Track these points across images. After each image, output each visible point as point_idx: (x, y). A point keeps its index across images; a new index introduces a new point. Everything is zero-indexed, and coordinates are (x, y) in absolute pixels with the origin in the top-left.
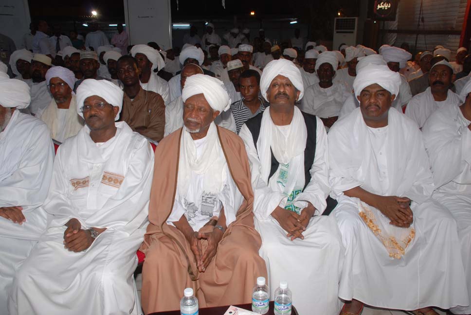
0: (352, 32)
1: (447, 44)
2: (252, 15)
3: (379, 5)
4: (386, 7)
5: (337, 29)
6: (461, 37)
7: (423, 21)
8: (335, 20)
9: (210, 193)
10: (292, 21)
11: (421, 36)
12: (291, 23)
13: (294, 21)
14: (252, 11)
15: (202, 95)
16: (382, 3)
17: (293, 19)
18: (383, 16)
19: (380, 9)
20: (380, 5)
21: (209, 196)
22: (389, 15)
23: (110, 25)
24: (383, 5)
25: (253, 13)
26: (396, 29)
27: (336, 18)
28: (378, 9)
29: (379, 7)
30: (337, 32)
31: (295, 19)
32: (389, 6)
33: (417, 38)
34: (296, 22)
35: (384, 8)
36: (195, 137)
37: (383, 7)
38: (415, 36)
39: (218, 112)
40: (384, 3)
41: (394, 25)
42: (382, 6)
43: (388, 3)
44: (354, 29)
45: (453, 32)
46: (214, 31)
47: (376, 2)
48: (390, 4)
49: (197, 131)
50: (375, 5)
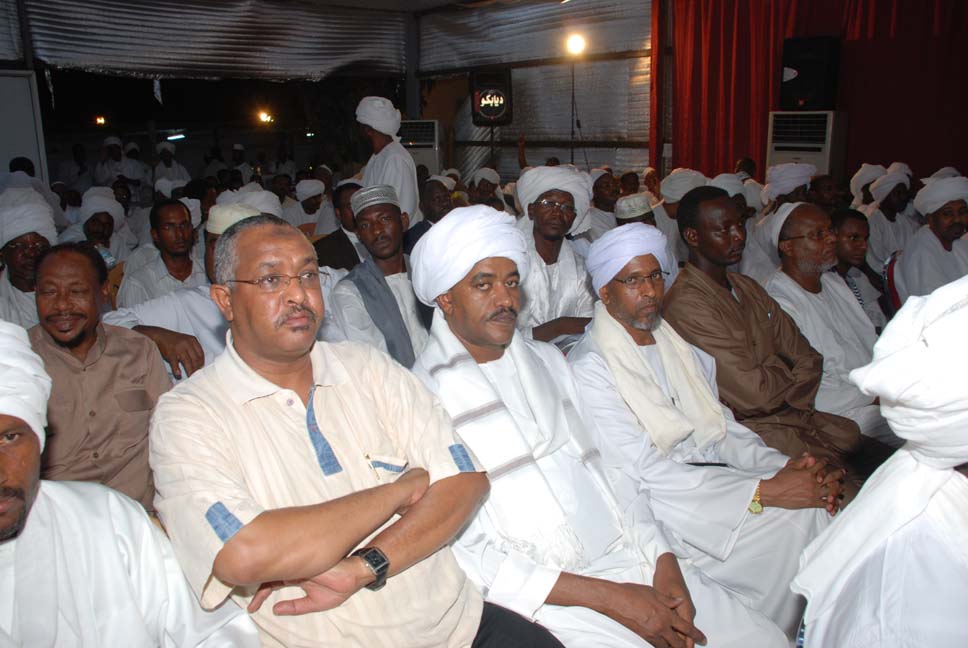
0: (431, 146)
2: (100, 124)
3: (483, 99)
4: (496, 102)
6: (649, 153)
7: (579, 126)
10: (172, 135)
14: (100, 116)
16: (488, 96)
17: (173, 131)
18: (492, 118)
19: (487, 106)
20: (486, 100)
22: (501, 117)
24: (490, 99)
25: (101, 121)
28: (482, 105)
29: (484, 102)
32: (501, 102)
33: (573, 153)
34: (182, 136)
35: (493, 104)
37: (491, 102)
38: (569, 151)
40: (492, 96)
42: (488, 102)
43: (498, 96)
44: (433, 140)
47: (477, 93)
48: (501, 98)
50: (476, 99)
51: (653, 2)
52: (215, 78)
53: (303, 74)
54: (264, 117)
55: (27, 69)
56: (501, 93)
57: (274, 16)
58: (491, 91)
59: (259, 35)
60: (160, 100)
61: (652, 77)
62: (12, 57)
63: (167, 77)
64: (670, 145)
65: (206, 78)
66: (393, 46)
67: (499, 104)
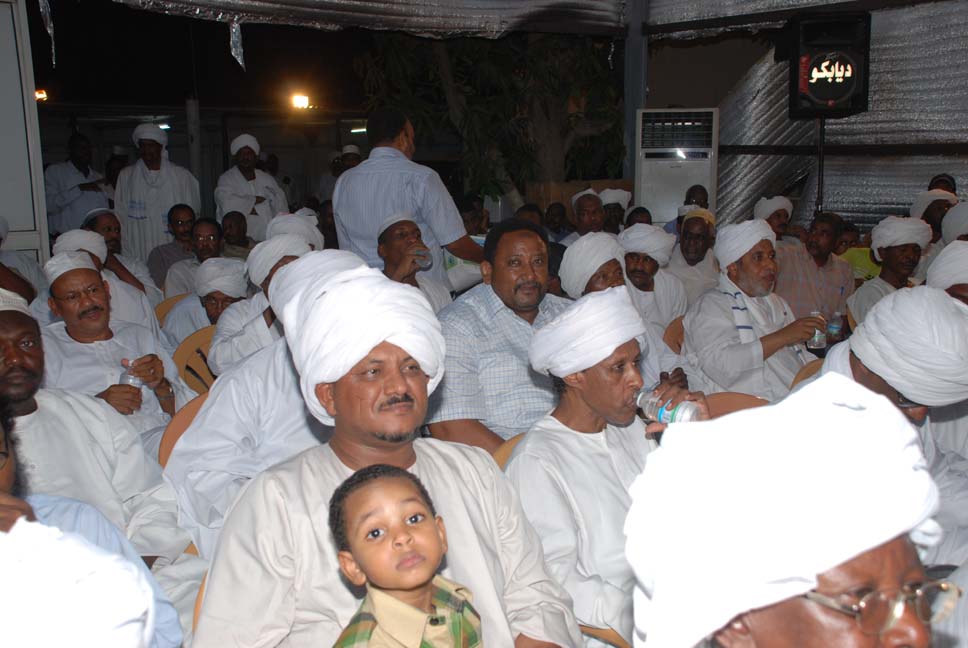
0: (705, 155)
3: (815, 70)
4: (839, 74)
16: (826, 64)
18: (830, 103)
19: (818, 79)
20: (820, 70)
24: (828, 68)
28: (813, 81)
29: (816, 75)
30: (648, 156)
32: (848, 74)
35: (834, 78)
37: (829, 75)
40: (832, 63)
42: (825, 74)
43: (844, 63)
44: (709, 144)
46: (165, 153)
47: (804, 59)
48: (849, 67)
50: (802, 70)
52: (332, 27)
53: (475, 23)
54: (300, 101)
56: (847, 57)
58: (830, 55)
60: (240, 61)
63: (253, 20)
65: (318, 26)
67: (844, 77)
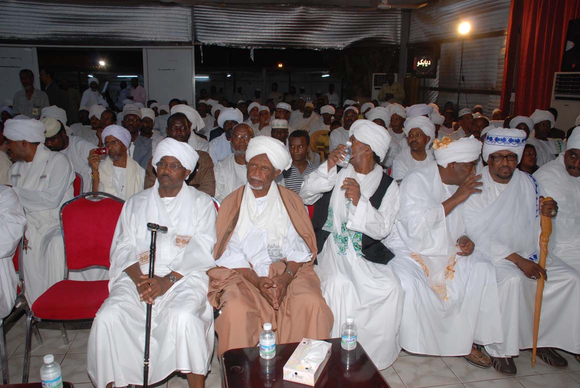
1: (489, 104)
2: (280, 67)
3: (418, 62)
4: (426, 64)
5: (375, 85)
6: (501, 98)
7: (463, 79)
8: (374, 76)
9: (274, 245)
10: (324, 75)
11: (463, 95)
12: (323, 76)
13: (326, 74)
14: (280, 63)
15: (265, 155)
16: (422, 60)
17: (324, 72)
18: (423, 73)
19: (420, 65)
20: (420, 62)
21: (274, 248)
22: (429, 73)
23: (118, 76)
24: (423, 62)
25: (280, 66)
26: (438, 86)
27: (374, 74)
28: (418, 66)
29: (419, 64)
30: (376, 89)
31: (328, 72)
32: (429, 64)
33: (459, 96)
34: (328, 75)
35: (425, 65)
36: (258, 194)
38: (457, 95)
39: (280, 171)
40: (424, 60)
41: (435, 83)
42: (422, 64)
43: (428, 60)
45: (494, 92)
47: (415, 58)
48: (430, 61)
49: (261, 188)
50: (415, 62)
51: (511, 1)
52: (283, 48)
55: (192, 45)
56: (430, 58)
57: (314, 13)
58: (424, 57)
59: (306, 25)
60: (253, 60)
61: (506, 49)
62: (187, 40)
63: (257, 48)
64: (514, 94)
65: (279, 48)
66: (392, 29)
67: (428, 65)
